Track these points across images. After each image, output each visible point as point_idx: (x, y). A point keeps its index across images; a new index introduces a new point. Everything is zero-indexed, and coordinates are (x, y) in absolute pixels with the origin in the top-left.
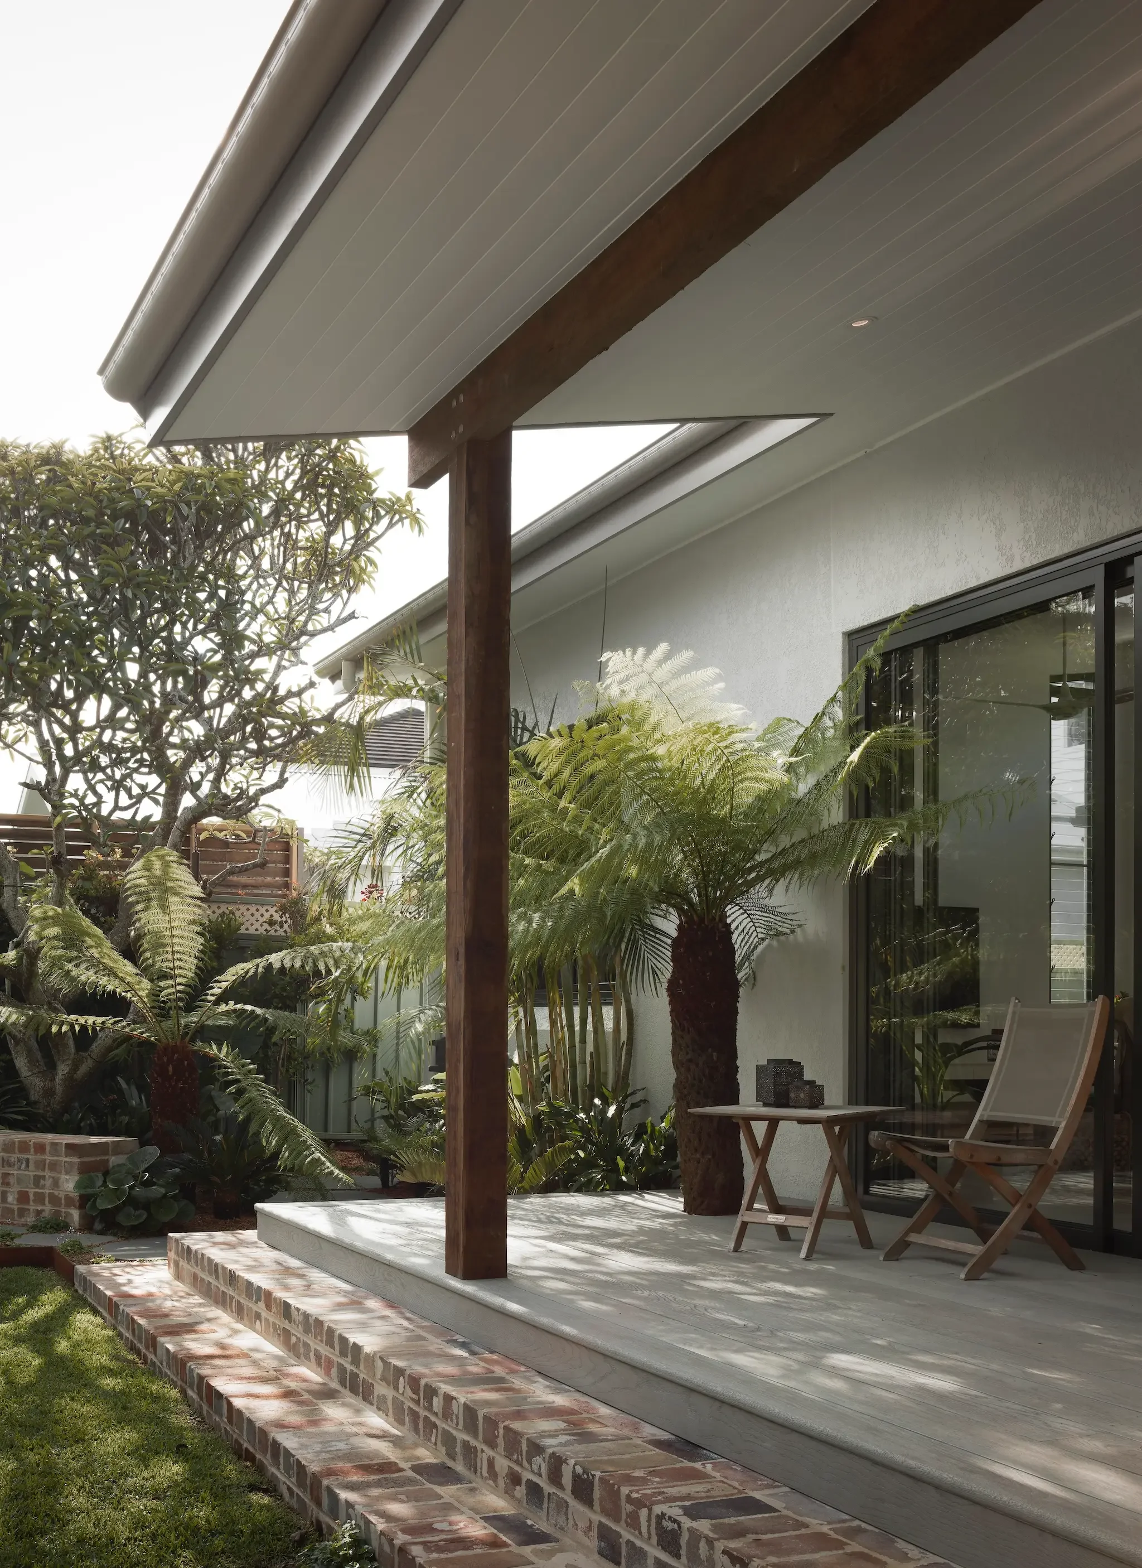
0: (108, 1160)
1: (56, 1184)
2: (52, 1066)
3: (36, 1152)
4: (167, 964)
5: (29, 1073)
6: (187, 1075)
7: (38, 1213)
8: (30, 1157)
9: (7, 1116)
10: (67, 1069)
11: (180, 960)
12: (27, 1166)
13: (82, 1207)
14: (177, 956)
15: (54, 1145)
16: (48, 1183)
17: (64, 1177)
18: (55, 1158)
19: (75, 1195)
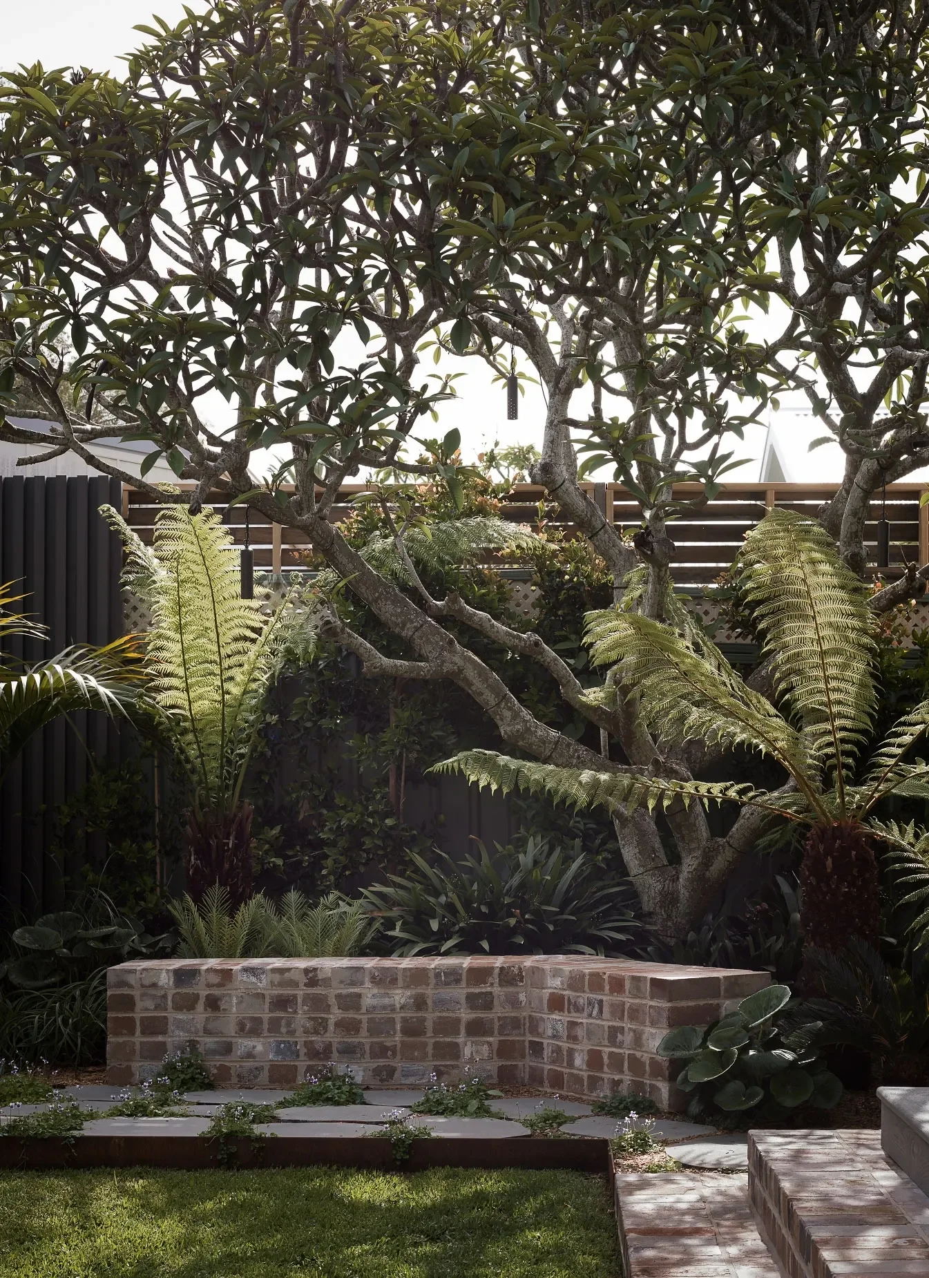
0: (718, 1006)
1: (638, 1041)
2: (675, 859)
3: (612, 991)
4: (818, 697)
5: (642, 870)
6: (855, 872)
7: (616, 1084)
8: (605, 998)
9: (605, 934)
10: (695, 863)
11: (838, 690)
12: (601, 1011)
13: (672, 1078)
14: (833, 684)
15: (636, 980)
16: (628, 1038)
17: (649, 1030)
18: (637, 1001)
19: (663, 1059)
